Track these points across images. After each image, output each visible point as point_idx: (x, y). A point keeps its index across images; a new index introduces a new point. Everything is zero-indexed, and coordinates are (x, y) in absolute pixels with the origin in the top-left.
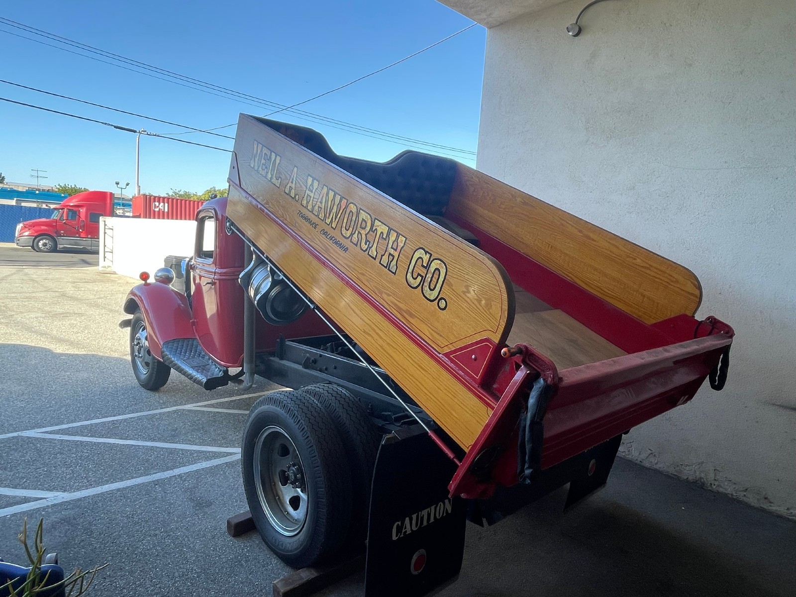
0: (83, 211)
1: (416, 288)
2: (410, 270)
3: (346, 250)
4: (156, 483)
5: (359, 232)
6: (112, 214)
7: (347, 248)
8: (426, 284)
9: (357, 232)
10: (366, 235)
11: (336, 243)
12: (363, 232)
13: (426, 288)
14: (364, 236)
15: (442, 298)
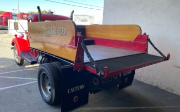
0: (4, 18)
4: (19, 87)
6: (12, 19)
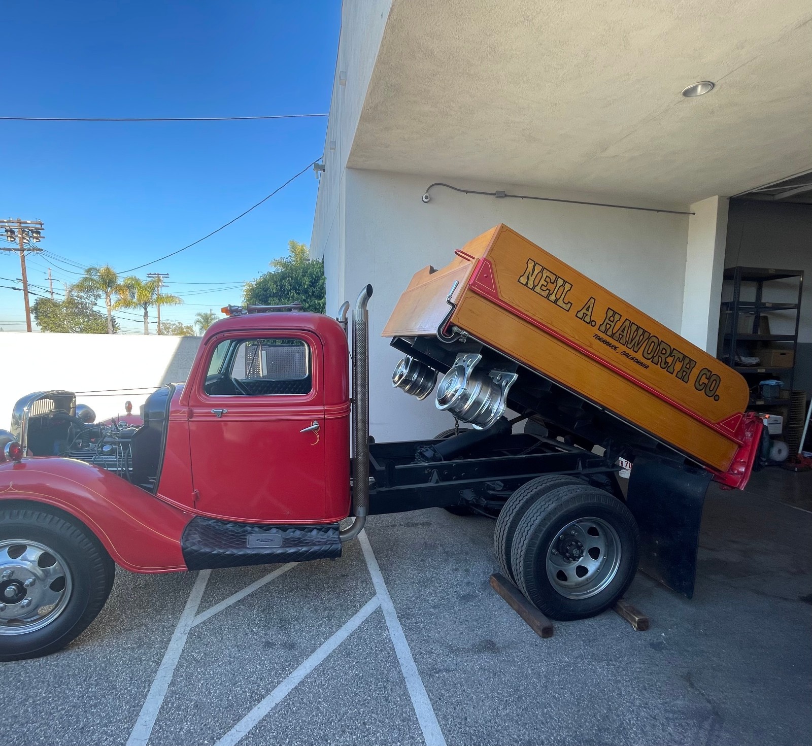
1: (701, 390)
2: (698, 380)
3: (647, 367)
5: (659, 356)
7: (648, 366)
8: (708, 388)
9: (657, 356)
10: (666, 358)
11: (638, 362)
12: (662, 356)
13: (708, 390)
14: (664, 359)
15: (717, 395)
